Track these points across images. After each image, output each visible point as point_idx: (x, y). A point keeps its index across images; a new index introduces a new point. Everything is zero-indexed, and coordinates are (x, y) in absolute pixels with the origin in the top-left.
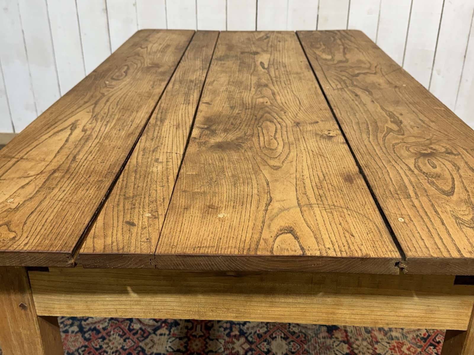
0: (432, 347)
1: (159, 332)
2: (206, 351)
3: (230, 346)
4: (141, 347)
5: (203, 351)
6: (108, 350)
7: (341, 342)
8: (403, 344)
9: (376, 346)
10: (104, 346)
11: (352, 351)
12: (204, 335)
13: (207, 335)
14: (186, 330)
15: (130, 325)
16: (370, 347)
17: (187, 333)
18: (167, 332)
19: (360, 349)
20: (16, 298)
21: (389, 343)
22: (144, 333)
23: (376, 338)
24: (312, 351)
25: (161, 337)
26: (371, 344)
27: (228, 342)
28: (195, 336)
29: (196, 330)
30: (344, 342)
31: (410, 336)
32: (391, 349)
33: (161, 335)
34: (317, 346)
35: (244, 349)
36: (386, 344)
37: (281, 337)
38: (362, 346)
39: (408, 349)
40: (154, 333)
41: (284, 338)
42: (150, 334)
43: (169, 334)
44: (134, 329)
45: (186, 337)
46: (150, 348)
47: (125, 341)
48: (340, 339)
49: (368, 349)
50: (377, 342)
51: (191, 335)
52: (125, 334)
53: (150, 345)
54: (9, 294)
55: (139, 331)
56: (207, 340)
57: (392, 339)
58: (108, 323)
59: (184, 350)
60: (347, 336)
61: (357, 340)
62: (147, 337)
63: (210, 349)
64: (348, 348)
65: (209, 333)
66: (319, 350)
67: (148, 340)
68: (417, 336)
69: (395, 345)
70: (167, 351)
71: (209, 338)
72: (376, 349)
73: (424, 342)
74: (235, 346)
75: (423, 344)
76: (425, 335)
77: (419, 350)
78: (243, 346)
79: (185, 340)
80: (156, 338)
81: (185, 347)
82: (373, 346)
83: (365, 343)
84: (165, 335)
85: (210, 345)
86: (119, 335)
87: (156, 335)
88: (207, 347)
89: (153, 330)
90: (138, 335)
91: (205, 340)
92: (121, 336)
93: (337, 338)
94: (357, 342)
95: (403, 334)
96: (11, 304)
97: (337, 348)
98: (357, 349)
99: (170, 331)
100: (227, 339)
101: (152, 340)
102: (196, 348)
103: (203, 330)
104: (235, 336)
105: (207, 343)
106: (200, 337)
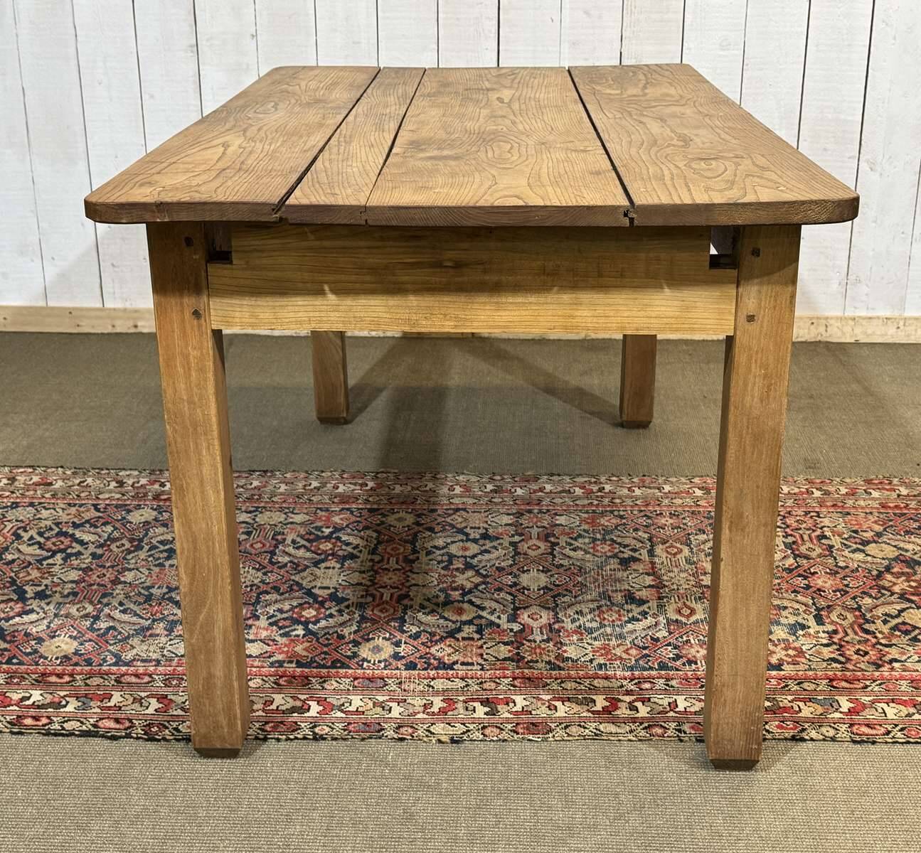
0: (800, 579)
5: (403, 584)
7: (642, 574)
11: (661, 583)
12: (404, 568)
13: (407, 569)
14: (371, 564)
16: (691, 578)
17: (373, 566)
19: (674, 580)
20: (189, 302)
24: (590, 583)
25: (327, 571)
26: (694, 575)
27: (445, 576)
28: (386, 570)
29: (388, 563)
30: (648, 574)
33: (326, 568)
34: (600, 577)
37: (538, 570)
38: (678, 578)
40: (316, 567)
41: (543, 571)
43: (342, 568)
45: (372, 570)
48: (641, 571)
49: (688, 581)
50: (705, 573)
51: (379, 568)
52: (265, 568)
54: (181, 296)
55: (289, 565)
56: (409, 574)
60: (653, 568)
61: (671, 571)
63: (414, 582)
64: (654, 580)
65: (411, 567)
66: (603, 583)
70: (340, 584)
71: (411, 571)
72: (702, 580)
73: (788, 573)
74: (457, 579)
75: (785, 575)
76: (790, 566)
77: (778, 581)
78: (472, 579)
79: (371, 573)
80: (318, 572)
81: (371, 581)
83: (683, 575)
84: (334, 568)
85: (413, 579)
87: (319, 568)
88: (408, 581)
89: (313, 564)
90: (287, 569)
91: (404, 573)
92: (258, 569)
93: (636, 570)
94: (671, 575)
96: (182, 311)
97: (634, 581)
98: (669, 581)
99: (343, 565)
100: (444, 572)
102: (389, 582)
103: (401, 564)
104: (457, 569)
105: (408, 576)
106: (394, 570)
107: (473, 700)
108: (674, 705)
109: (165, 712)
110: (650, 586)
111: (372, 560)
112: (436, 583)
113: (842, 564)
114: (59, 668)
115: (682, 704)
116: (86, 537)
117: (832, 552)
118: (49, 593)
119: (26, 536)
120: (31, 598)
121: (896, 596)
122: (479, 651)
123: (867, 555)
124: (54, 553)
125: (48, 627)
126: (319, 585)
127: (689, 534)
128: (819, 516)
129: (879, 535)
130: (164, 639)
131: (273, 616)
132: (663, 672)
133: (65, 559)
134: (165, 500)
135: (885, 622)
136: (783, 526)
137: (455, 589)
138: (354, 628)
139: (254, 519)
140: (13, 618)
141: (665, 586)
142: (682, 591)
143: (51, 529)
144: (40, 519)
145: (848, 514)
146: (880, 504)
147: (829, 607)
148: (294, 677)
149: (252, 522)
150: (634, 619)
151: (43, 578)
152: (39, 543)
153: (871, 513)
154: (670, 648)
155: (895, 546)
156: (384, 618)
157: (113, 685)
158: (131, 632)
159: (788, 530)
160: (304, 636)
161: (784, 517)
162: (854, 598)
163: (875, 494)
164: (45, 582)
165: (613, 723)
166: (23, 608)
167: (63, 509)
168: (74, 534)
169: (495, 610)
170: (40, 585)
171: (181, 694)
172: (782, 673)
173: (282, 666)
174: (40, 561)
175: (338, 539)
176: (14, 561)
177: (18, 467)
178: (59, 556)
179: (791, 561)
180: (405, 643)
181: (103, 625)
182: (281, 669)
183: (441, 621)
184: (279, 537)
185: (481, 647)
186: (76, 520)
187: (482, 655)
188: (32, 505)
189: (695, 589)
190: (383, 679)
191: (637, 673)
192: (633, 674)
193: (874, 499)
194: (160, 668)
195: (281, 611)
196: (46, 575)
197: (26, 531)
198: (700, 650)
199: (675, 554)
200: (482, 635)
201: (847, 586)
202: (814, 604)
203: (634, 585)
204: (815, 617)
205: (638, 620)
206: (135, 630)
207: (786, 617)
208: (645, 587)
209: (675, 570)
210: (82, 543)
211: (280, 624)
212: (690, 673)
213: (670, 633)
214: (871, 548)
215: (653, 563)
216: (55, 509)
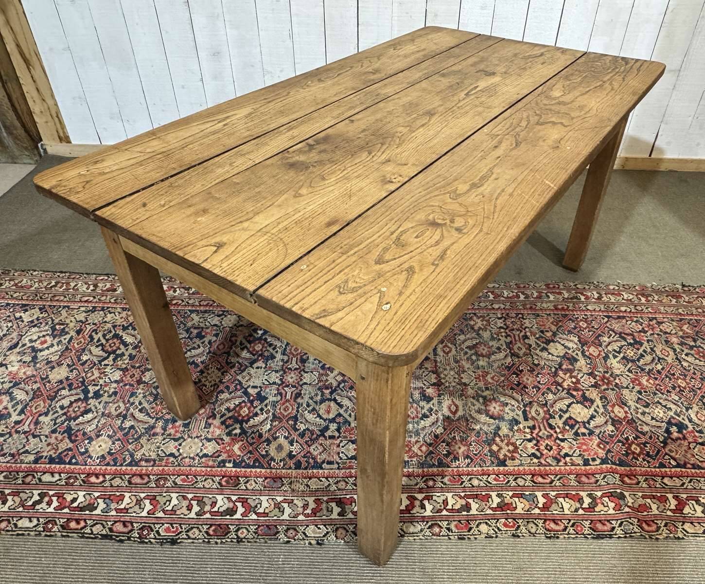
0: (514, 376)
1: (255, 365)
2: (301, 383)
3: (324, 378)
4: (238, 380)
5: (298, 383)
6: (207, 383)
7: (429, 372)
8: (488, 373)
9: (462, 375)
10: (203, 380)
11: (440, 381)
12: (300, 367)
13: (302, 368)
14: (281, 363)
15: (228, 358)
16: (457, 376)
17: (283, 365)
18: (264, 366)
19: (447, 378)
21: (474, 372)
22: (241, 366)
23: (463, 367)
26: (458, 373)
27: (322, 375)
28: (290, 369)
29: (291, 363)
30: (433, 372)
31: (496, 365)
32: (476, 378)
33: (258, 368)
35: (337, 380)
36: (472, 373)
38: (449, 376)
39: (492, 378)
40: (251, 366)
42: (247, 367)
43: (266, 367)
44: (231, 363)
45: (282, 370)
46: (247, 381)
47: (223, 374)
48: (430, 369)
49: (455, 378)
50: (464, 371)
51: (287, 368)
52: (223, 368)
53: (247, 378)
55: (236, 364)
56: (302, 373)
57: (479, 368)
58: (207, 357)
59: (280, 382)
60: (436, 366)
61: (445, 369)
62: (244, 370)
63: (305, 381)
64: (436, 378)
65: (304, 366)
67: (244, 374)
68: (502, 365)
69: (481, 373)
70: (264, 384)
71: (304, 370)
72: (462, 378)
73: (508, 371)
74: (328, 378)
75: (506, 372)
76: (509, 364)
77: (503, 378)
78: (337, 378)
79: (281, 373)
80: (252, 371)
81: (281, 380)
82: (459, 375)
83: (452, 373)
84: (261, 368)
85: (305, 378)
86: (217, 368)
88: (301, 380)
89: (250, 363)
90: (236, 369)
91: (300, 373)
92: (219, 370)
93: (427, 368)
94: (445, 372)
95: (489, 364)
97: (425, 378)
98: (444, 379)
99: (266, 365)
100: (321, 371)
101: (248, 373)
102: (291, 380)
103: (299, 363)
104: (328, 368)
105: (302, 376)
106: (295, 369)
107: (332, 500)
108: (445, 502)
109: (153, 514)
110: (434, 384)
111: (283, 360)
112: (317, 381)
113: (536, 362)
114: (98, 467)
115: (451, 502)
116: (129, 339)
117: (530, 351)
118: (102, 392)
119: (96, 337)
120: (91, 398)
121: (565, 391)
122: (338, 449)
123: (549, 353)
124: (110, 354)
125: (97, 426)
126: (252, 384)
127: (455, 335)
128: (523, 318)
129: (554, 334)
130: (160, 438)
131: (224, 415)
132: (440, 469)
133: (114, 360)
134: (175, 304)
135: (561, 417)
136: (505, 327)
137: (327, 388)
138: (269, 426)
139: (221, 322)
140: (78, 418)
141: (443, 384)
142: (451, 389)
143: (110, 332)
144: (106, 322)
145: (538, 315)
146: (554, 306)
147: (531, 403)
148: (230, 477)
149: (219, 324)
150: (425, 416)
151: (100, 378)
152: (102, 345)
153: (550, 314)
154: (444, 444)
155: (563, 345)
156: (286, 416)
157: (126, 486)
158: (143, 431)
159: (507, 331)
160: (240, 434)
161: (505, 319)
162: (543, 394)
163: (552, 297)
164: (101, 382)
165: (411, 522)
166: (85, 407)
167: (119, 313)
168: (122, 337)
169: (348, 407)
170: (97, 385)
171: (164, 494)
172: (506, 468)
173: (224, 466)
174: (100, 362)
175: (266, 339)
176: (87, 361)
177: (100, 275)
178: (112, 357)
179: (509, 360)
180: (297, 442)
181: (128, 424)
182: (224, 469)
183: (318, 419)
184: (233, 339)
185: (339, 446)
186: (124, 323)
187: (339, 453)
188: (103, 309)
189: (458, 387)
190: (281, 479)
191: (425, 470)
192: (423, 471)
193: (550, 302)
194: (155, 468)
195: (228, 409)
196: (102, 375)
197: (97, 333)
198: (461, 446)
199: (447, 353)
200: (340, 433)
201: (539, 382)
202: (522, 400)
203: (425, 382)
204: (523, 412)
205: (427, 417)
206: (145, 429)
207: (508, 413)
208: (431, 385)
209: (448, 368)
210: (126, 345)
211: (227, 423)
212: (455, 469)
213: (445, 429)
214: (552, 347)
215: (436, 361)
216: (114, 313)
